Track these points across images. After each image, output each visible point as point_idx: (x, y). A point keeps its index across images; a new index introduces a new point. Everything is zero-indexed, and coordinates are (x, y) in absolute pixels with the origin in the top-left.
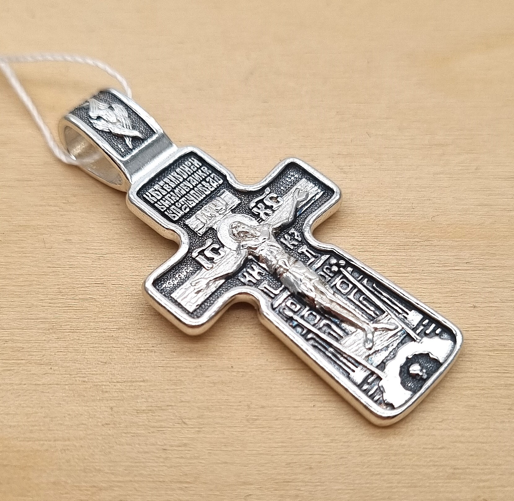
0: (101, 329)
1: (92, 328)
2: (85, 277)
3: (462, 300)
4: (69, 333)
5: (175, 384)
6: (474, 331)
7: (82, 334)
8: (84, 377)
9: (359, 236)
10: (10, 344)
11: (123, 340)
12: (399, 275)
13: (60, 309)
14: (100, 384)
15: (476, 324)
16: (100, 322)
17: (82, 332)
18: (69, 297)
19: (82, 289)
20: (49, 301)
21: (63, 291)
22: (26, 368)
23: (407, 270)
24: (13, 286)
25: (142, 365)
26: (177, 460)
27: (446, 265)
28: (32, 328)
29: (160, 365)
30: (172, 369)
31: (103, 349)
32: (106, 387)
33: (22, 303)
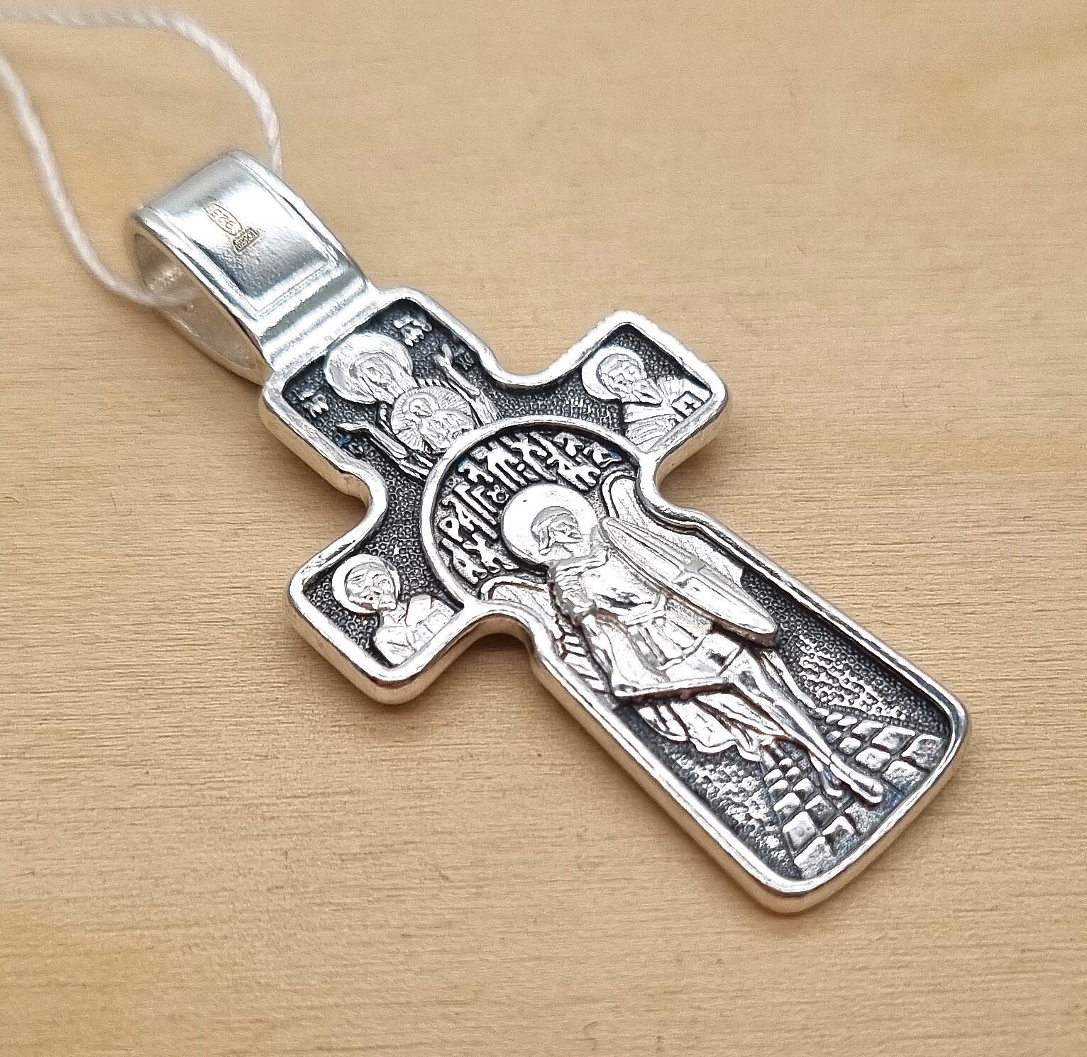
0: (252, 684)
1: (231, 684)
2: (209, 575)
3: (1019, 597)
4: (181, 696)
5: (419, 796)
6: (1047, 661)
7: (211, 696)
8: (221, 789)
9: (794, 469)
10: (54, 725)
11: (300, 706)
12: (883, 548)
13: (159, 644)
14: (256, 801)
15: (1051, 647)
16: (247, 669)
17: (210, 693)
18: (176, 618)
19: (203, 601)
20: (133, 628)
21: (163, 605)
22: (92, 775)
23: (899, 537)
24: (53, 598)
25: (345, 757)
26: (436, 957)
27: (983, 523)
28: (100, 688)
29: (383, 758)
30: (410, 764)
31: (259, 727)
32: (272, 808)
33: (74, 634)
